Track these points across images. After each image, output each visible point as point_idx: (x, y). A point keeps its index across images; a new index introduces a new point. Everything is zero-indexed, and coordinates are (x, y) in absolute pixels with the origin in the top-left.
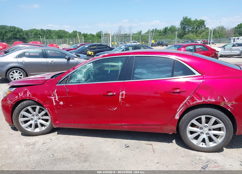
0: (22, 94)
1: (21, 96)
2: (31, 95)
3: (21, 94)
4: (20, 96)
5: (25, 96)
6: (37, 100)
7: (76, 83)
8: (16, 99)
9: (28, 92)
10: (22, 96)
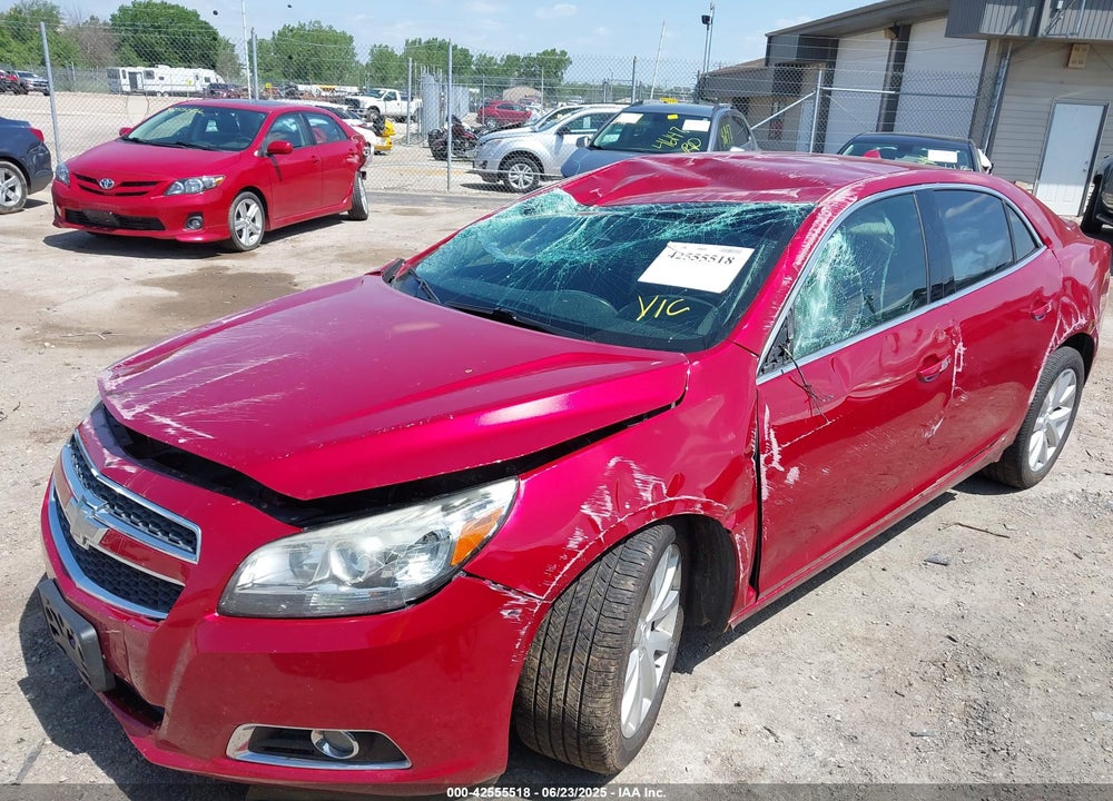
0: (609, 506)
1: (604, 520)
2: (665, 491)
3: (598, 511)
4: (598, 521)
5: (627, 511)
6: (706, 506)
7: (817, 347)
8: (572, 553)
9: (637, 475)
10: (613, 519)
